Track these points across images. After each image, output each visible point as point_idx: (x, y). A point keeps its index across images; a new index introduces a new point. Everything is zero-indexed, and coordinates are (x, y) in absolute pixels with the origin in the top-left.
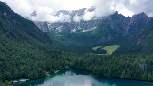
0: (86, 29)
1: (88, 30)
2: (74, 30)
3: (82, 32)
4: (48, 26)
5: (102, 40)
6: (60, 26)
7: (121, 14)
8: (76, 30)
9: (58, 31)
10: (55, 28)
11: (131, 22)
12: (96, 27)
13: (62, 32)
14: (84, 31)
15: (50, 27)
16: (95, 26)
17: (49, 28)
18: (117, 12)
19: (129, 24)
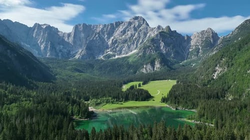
0: (120, 54)
1: (124, 56)
3: (114, 58)
4: (57, 48)
5: (144, 71)
7: (176, 31)
10: (70, 51)
12: (135, 51)
13: (80, 58)
14: (117, 57)
15: (60, 51)
17: (58, 51)
18: (169, 27)
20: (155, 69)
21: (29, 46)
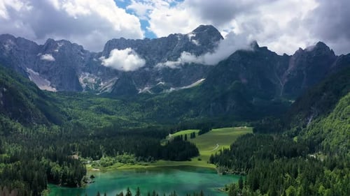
0: (177, 84)
1: (183, 88)
2: (146, 88)
6: (112, 77)
8: (152, 86)
9: (105, 89)
10: (99, 82)
11: (291, 67)
12: (202, 80)
13: (114, 92)
14: (172, 89)
15: (85, 81)
16: (201, 78)
17: (82, 82)
19: (288, 72)
20: (228, 109)
21: (37, 74)
